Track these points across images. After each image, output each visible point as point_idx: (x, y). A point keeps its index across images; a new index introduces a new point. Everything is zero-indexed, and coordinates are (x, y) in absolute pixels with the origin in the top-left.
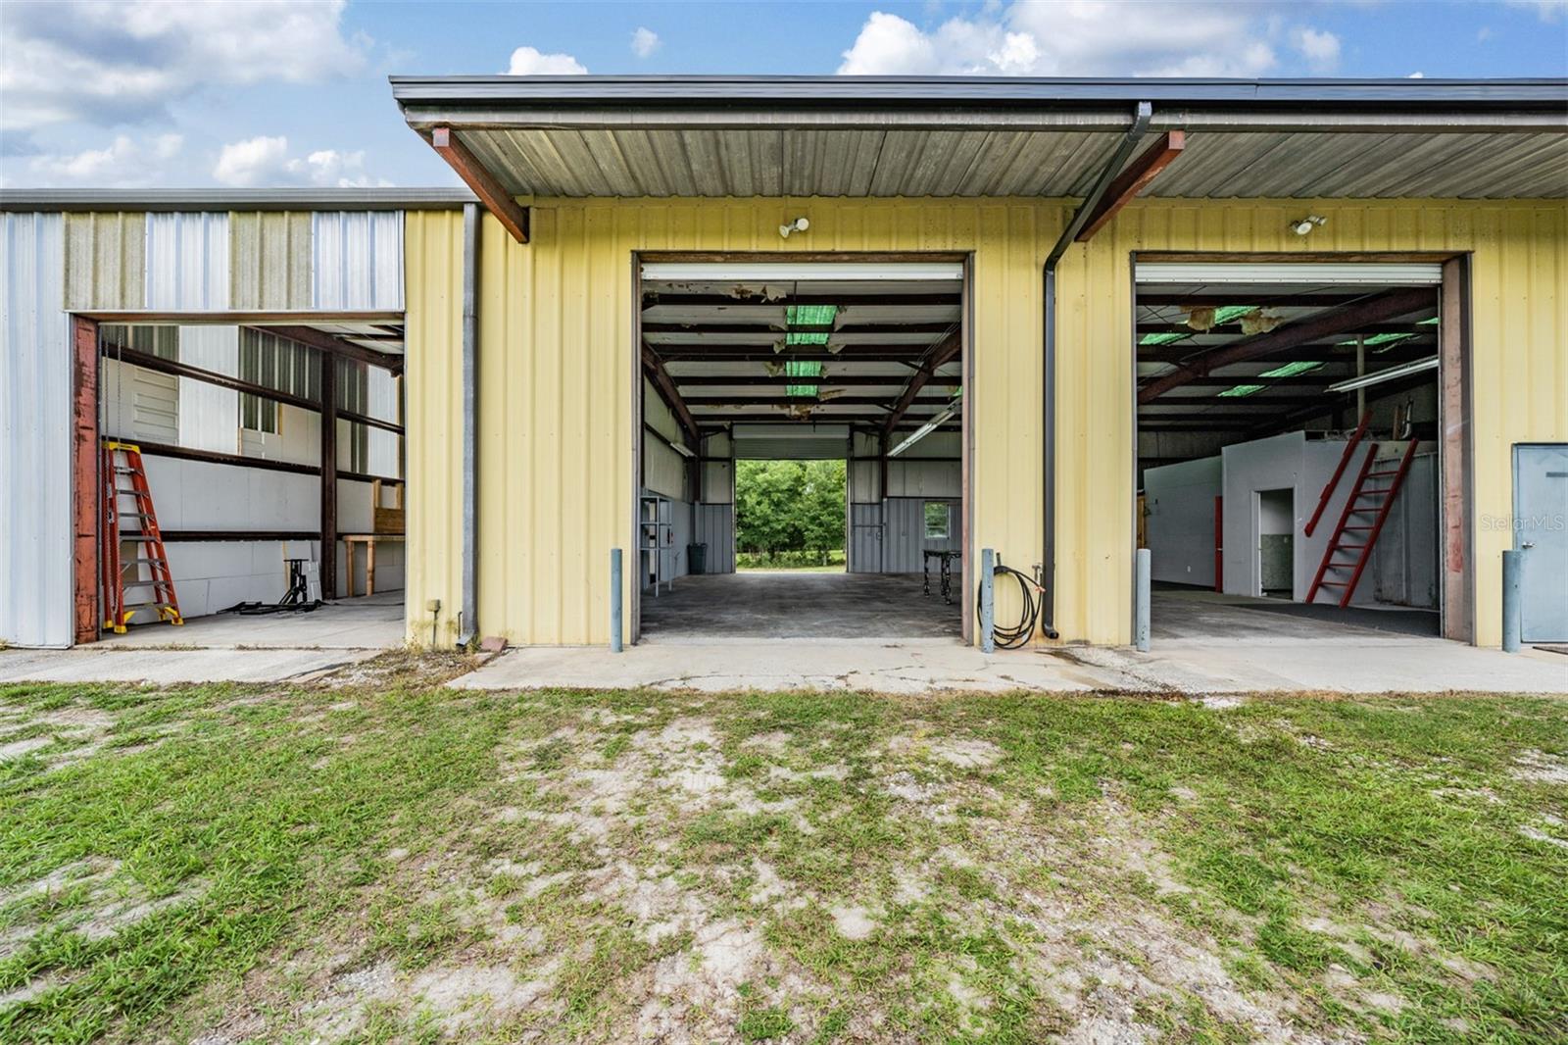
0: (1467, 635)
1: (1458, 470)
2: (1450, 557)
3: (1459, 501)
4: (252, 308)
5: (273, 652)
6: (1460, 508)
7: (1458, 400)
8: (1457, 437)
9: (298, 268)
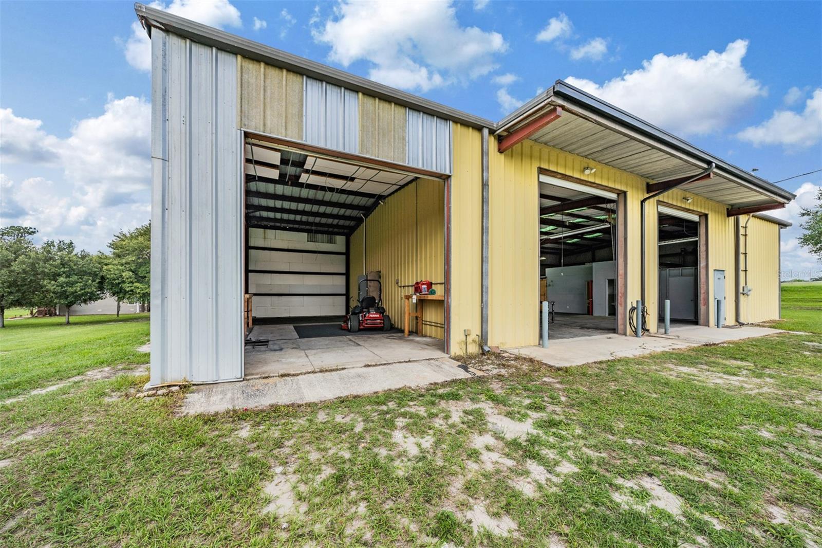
0: (707, 324)
1: (705, 276)
2: (702, 302)
3: (705, 286)
4: (372, 155)
5: (389, 366)
6: (705, 287)
7: (705, 257)
8: (704, 266)
9: (398, 138)
